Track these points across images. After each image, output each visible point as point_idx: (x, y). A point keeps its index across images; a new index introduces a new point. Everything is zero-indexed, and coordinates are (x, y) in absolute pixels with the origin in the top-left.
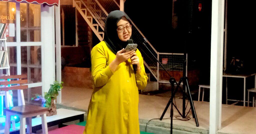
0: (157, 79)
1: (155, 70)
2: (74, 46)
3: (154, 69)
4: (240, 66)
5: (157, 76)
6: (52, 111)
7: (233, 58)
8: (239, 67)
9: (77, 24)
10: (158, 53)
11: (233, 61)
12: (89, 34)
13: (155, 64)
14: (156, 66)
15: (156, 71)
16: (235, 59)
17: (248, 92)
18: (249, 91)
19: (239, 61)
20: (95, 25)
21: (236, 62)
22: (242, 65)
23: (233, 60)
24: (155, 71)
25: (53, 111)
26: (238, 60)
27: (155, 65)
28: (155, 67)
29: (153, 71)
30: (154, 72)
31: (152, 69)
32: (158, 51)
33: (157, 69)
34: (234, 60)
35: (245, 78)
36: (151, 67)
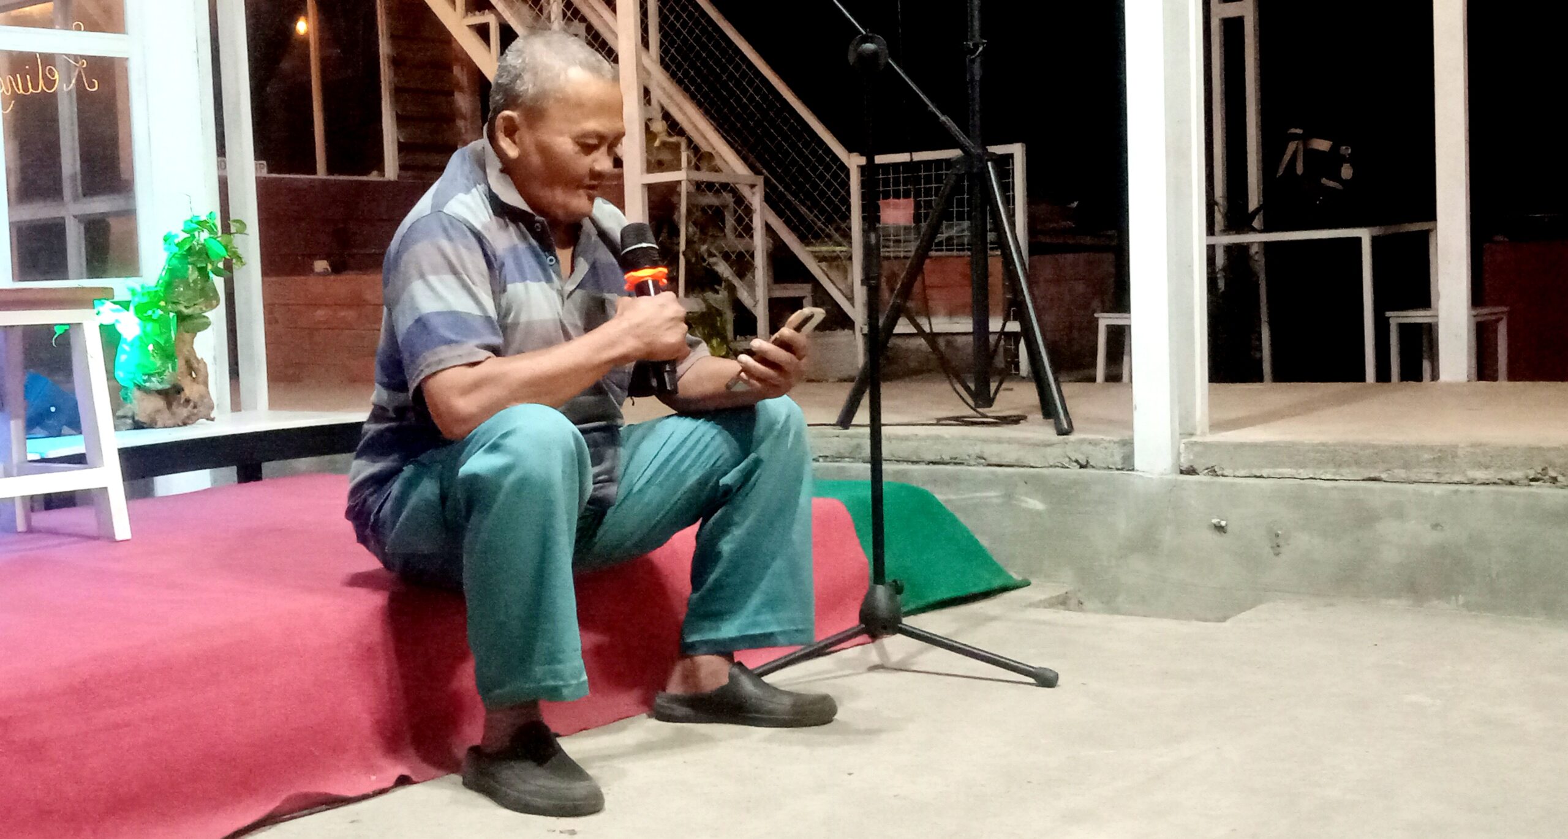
0: (850, 314)
1: (838, 263)
2: (374, 177)
3: (837, 258)
4: (1337, 177)
5: (851, 299)
6: (183, 397)
7: (1295, 137)
8: (1332, 184)
9: (384, 48)
10: (854, 162)
11: (1295, 153)
12: (464, 110)
13: (837, 229)
14: (847, 235)
15: (845, 272)
16: (1305, 138)
17: (1389, 325)
18: (1396, 318)
19: (1332, 148)
20: (478, 19)
21: (1312, 155)
22: (1347, 172)
23: (1292, 146)
24: (838, 267)
25: (188, 401)
26: (1322, 145)
27: (837, 236)
28: (838, 249)
29: (830, 267)
30: (834, 274)
31: (821, 258)
32: (850, 149)
33: (850, 258)
34: (1301, 147)
35: (1365, 235)
36: (817, 249)
